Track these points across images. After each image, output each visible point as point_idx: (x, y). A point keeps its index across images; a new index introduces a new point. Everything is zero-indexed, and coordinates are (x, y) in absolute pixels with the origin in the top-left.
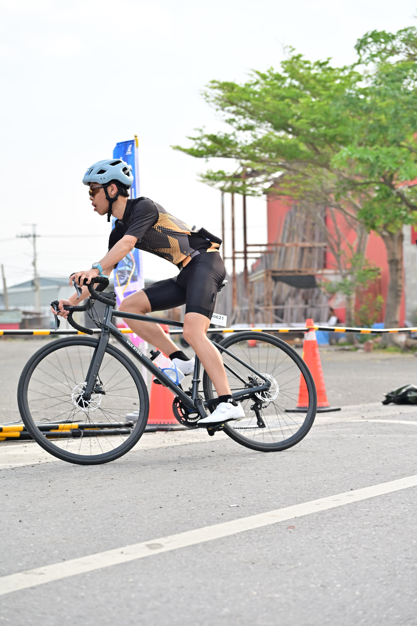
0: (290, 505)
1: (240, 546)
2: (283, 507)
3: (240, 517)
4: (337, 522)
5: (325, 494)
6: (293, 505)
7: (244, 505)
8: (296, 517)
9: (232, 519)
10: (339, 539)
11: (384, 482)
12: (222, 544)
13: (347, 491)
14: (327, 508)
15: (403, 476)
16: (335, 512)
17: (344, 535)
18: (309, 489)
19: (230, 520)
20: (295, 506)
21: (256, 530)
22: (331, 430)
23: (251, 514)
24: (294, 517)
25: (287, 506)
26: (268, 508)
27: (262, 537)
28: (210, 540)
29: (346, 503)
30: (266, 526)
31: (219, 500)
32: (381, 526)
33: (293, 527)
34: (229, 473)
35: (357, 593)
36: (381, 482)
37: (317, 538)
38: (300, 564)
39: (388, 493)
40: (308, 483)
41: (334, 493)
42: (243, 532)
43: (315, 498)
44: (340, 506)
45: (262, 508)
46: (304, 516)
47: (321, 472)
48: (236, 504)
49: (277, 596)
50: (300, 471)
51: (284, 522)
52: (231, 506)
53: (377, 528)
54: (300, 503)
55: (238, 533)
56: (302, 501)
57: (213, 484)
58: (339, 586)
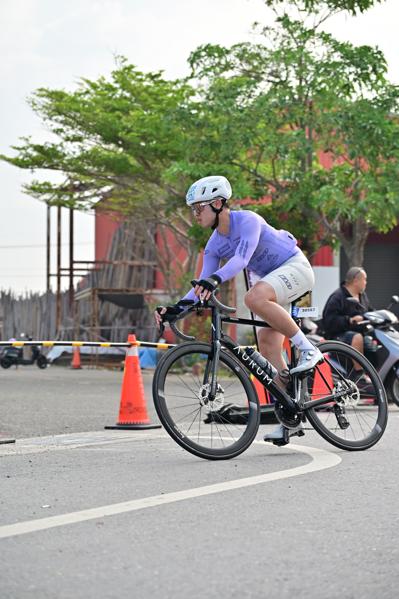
0: (101, 506)
1: (49, 538)
2: (94, 508)
3: (51, 516)
4: (144, 519)
5: (136, 497)
6: (104, 505)
7: (56, 506)
8: (105, 516)
9: (43, 517)
10: (145, 533)
11: (195, 488)
12: (32, 537)
13: (158, 495)
14: (136, 508)
15: (214, 483)
16: (143, 512)
17: (150, 529)
18: (121, 493)
19: (41, 518)
20: (106, 507)
21: (65, 526)
22: (150, 445)
23: (62, 513)
24: (103, 515)
25: (98, 507)
26: (79, 508)
27: (71, 531)
28: (21, 535)
29: (155, 504)
30: (76, 523)
31: (32, 502)
32: (186, 522)
33: (102, 523)
34: (43, 480)
35: (156, 573)
36: (192, 488)
37: (124, 532)
38: (105, 552)
39: (197, 497)
40: (121, 488)
41: (145, 496)
42: (53, 528)
43: (126, 501)
44: (150, 507)
45: (73, 509)
46: (114, 515)
47: (135, 479)
48: (47, 505)
49: (80, 575)
50: (114, 479)
51: (94, 519)
52: (44, 507)
53: (182, 524)
54: (111, 504)
55: (48, 529)
56: (114, 503)
57: (27, 489)
58: (139, 567)
